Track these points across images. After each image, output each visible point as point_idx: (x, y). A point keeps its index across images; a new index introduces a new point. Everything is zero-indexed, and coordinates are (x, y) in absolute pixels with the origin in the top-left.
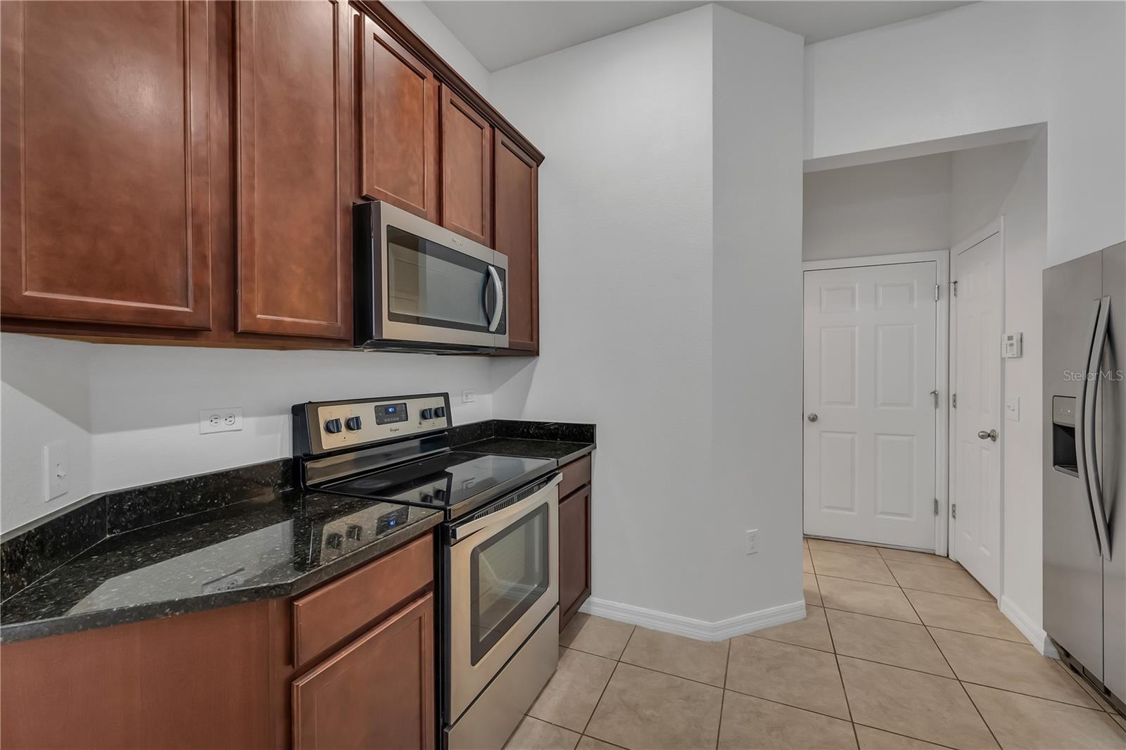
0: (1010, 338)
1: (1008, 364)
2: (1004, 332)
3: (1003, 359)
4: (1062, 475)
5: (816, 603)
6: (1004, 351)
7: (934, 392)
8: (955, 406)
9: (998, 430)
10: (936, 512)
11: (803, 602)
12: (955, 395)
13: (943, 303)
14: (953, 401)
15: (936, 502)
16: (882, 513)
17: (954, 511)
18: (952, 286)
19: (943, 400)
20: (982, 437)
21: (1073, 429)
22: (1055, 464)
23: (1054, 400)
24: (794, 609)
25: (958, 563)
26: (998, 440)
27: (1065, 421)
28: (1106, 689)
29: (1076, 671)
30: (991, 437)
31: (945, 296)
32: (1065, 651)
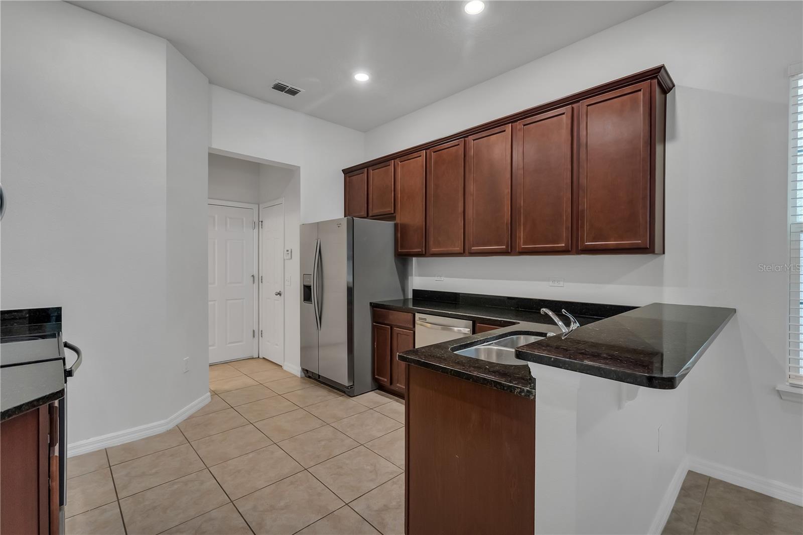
0: (288, 251)
1: (286, 261)
2: (284, 248)
3: (284, 260)
4: (307, 304)
5: (214, 393)
6: (285, 256)
7: (253, 276)
8: (262, 282)
9: (282, 291)
10: (254, 336)
11: (209, 394)
12: (262, 277)
13: (256, 230)
14: (261, 280)
15: (254, 331)
16: (230, 343)
17: (262, 334)
18: (260, 223)
19: (257, 279)
20: (276, 295)
21: (311, 286)
22: (304, 300)
23: (304, 276)
24: (205, 399)
25: (264, 358)
26: (282, 295)
27: (307, 284)
28: (319, 376)
29: (309, 377)
30: (279, 294)
31: (257, 227)
32: (307, 371)
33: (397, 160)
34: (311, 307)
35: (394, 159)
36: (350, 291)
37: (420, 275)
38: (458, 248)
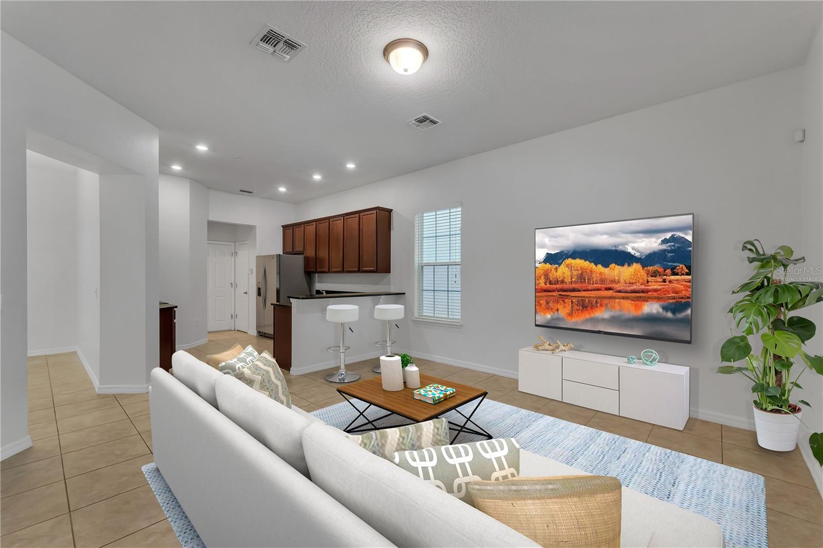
0: (250, 270)
1: (249, 275)
2: (248, 268)
4: (259, 297)
5: (210, 341)
6: (249, 273)
7: (232, 283)
8: (236, 287)
9: (247, 291)
10: (232, 318)
12: (236, 284)
13: (233, 258)
15: (232, 315)
16: (218, 321)
17: (236, 316)
18: (236, 253)
19: (234, 285)
20: (244, 293)
21: (261, 288)
22: (258, 295)
23: (258, 283)
25: (237, 330)
27: (259, 287)
28: (265, 333)
29: (261, 335)
30: (246, 293)
31: (234, 256)
32: (259, 332)
33: (305, 225)
34: (261, 298)
35: (304, 224)
36: (278, 291)
37: (319, 282)
38: (326, 270)
